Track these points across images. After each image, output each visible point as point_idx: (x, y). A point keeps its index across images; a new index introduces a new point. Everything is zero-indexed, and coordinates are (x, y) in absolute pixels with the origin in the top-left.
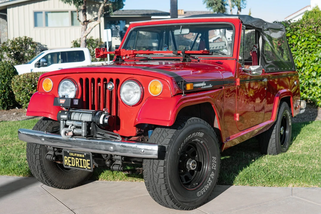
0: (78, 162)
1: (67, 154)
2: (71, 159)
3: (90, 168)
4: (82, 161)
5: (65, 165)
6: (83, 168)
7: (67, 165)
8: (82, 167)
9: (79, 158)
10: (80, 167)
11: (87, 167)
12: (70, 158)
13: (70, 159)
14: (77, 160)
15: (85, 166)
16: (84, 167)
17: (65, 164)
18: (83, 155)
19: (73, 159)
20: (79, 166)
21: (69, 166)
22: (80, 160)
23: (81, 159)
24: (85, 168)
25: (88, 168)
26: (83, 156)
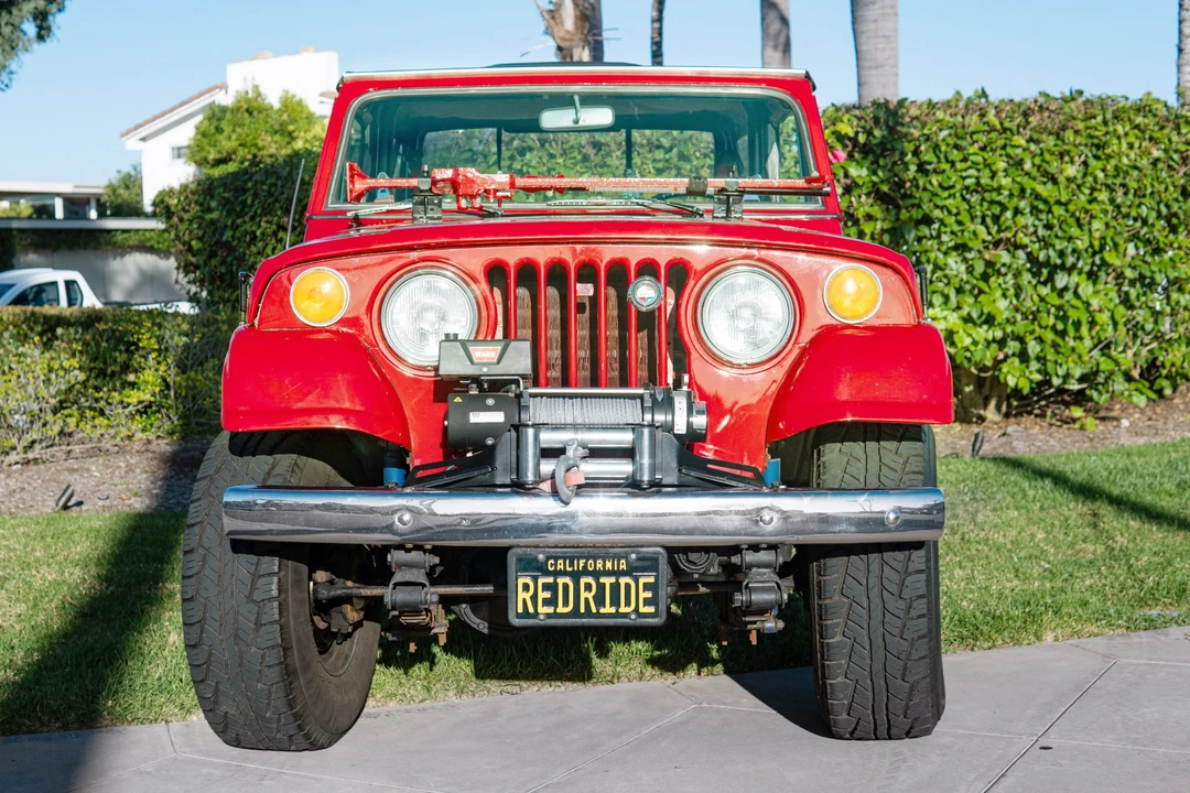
0: (590, 596)
1: (533, 567)
2: (556, 584)
3: (651, 609)
4: (615, 587)
5: (519, 616)
6: (617, 615)
7: (531, 610)
8: (613, 610)
9: (596, 574)
10: (602, 611)
11: (636, 610)
12: (550, 580)
13: (552, 588)
14: (588, 587)
15: (628, 604)
16: (623, 609)
17: (520, 610)
18: (623, 561)
19: (566, 587)
20: (594, 610)
21: (542, 617)
22: (601, 587)
23: (608, 581)
24: (626, 615)
25: (642, 609)
26: (623, 566)
